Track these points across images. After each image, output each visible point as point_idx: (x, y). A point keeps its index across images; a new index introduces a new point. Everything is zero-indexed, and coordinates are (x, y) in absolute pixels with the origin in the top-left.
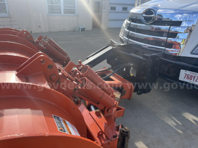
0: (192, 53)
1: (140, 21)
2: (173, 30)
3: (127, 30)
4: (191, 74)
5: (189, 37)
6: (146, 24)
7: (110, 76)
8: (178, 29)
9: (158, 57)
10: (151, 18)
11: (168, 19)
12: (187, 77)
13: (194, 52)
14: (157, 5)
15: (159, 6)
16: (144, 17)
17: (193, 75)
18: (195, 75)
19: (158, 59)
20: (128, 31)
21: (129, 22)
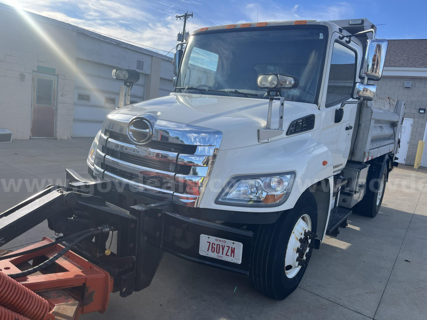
0: (217, 202)
1: (125, 139)
2: (186, 160)
3: (101, 153)
4: (218, 243)
5: (210, 174)
6: (136, 145)
7: (56, 258)
8: (193, 159)
9: (161, 211)
10: (144, 135)
11: (178, 138)
12: (212, 247)
13: (220, 200)
14: (156, 112)
15: (159, 114)
16: (131, 131)
17: (221, 244)
18: (223, 244)
19: (160, 215)
20: (103, 155)
21: (106, 138)
